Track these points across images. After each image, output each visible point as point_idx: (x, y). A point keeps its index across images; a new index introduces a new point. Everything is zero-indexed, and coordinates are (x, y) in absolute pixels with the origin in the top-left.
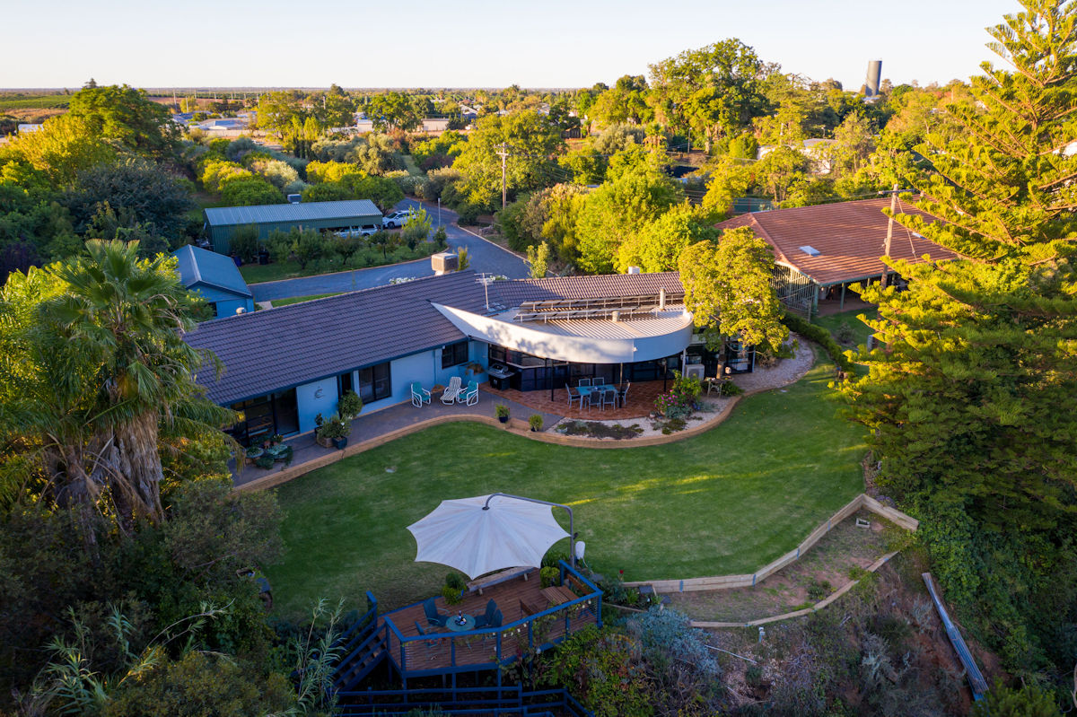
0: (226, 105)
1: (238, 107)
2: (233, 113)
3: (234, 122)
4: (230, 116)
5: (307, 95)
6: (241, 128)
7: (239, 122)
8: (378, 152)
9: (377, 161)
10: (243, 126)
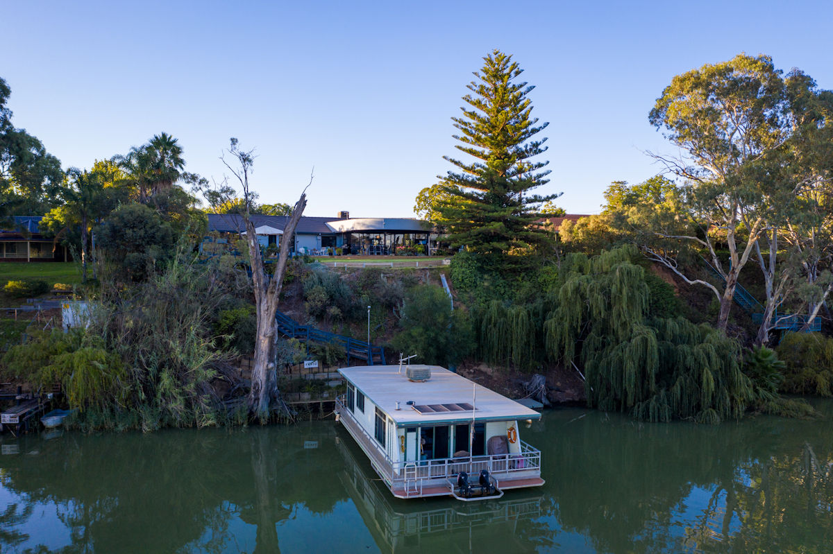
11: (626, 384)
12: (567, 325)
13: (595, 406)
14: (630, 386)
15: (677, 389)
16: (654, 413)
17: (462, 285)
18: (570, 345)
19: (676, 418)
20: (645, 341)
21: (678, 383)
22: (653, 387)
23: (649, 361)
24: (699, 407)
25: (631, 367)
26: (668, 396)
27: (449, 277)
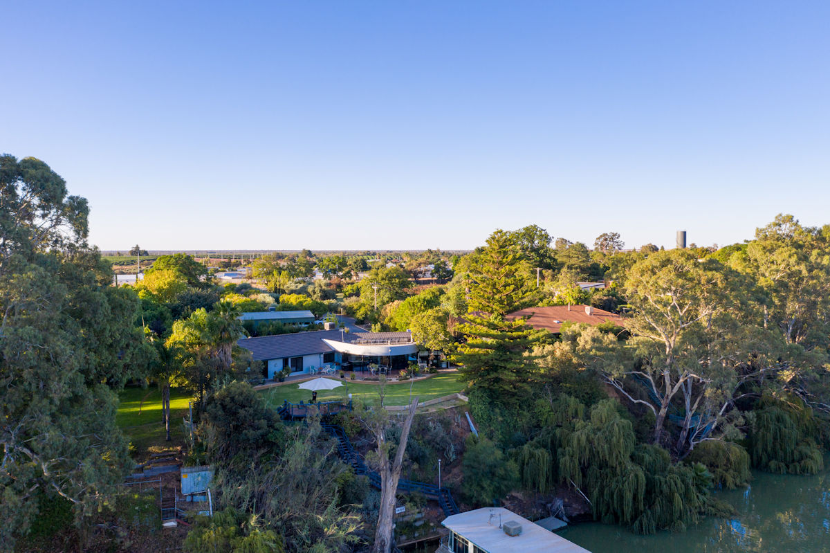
0: (230, 263)
1: (238, 265)
2: (234, 268)
3: (237, 274)
4: (232, 270)
5: (286, 256)
6: (241, 278)
7: (239, 274)
8: (321, 290)
9: (319, 295)
10: (242, 276)
11: (626, 508)
12: (577, 462)
13: (599, 519)
14: (628, 510)
15: (658, 508)
16: (646, 528)
17: (482, 420)
18: (579, 475)
19: (659, 528)
20: (637, 476)
21: (657, 502)
22: (641, 507)
23: (639, 490)
24: (672, 521)
25: (629, 496)
26: (653, 514)
27: (471, 413)
